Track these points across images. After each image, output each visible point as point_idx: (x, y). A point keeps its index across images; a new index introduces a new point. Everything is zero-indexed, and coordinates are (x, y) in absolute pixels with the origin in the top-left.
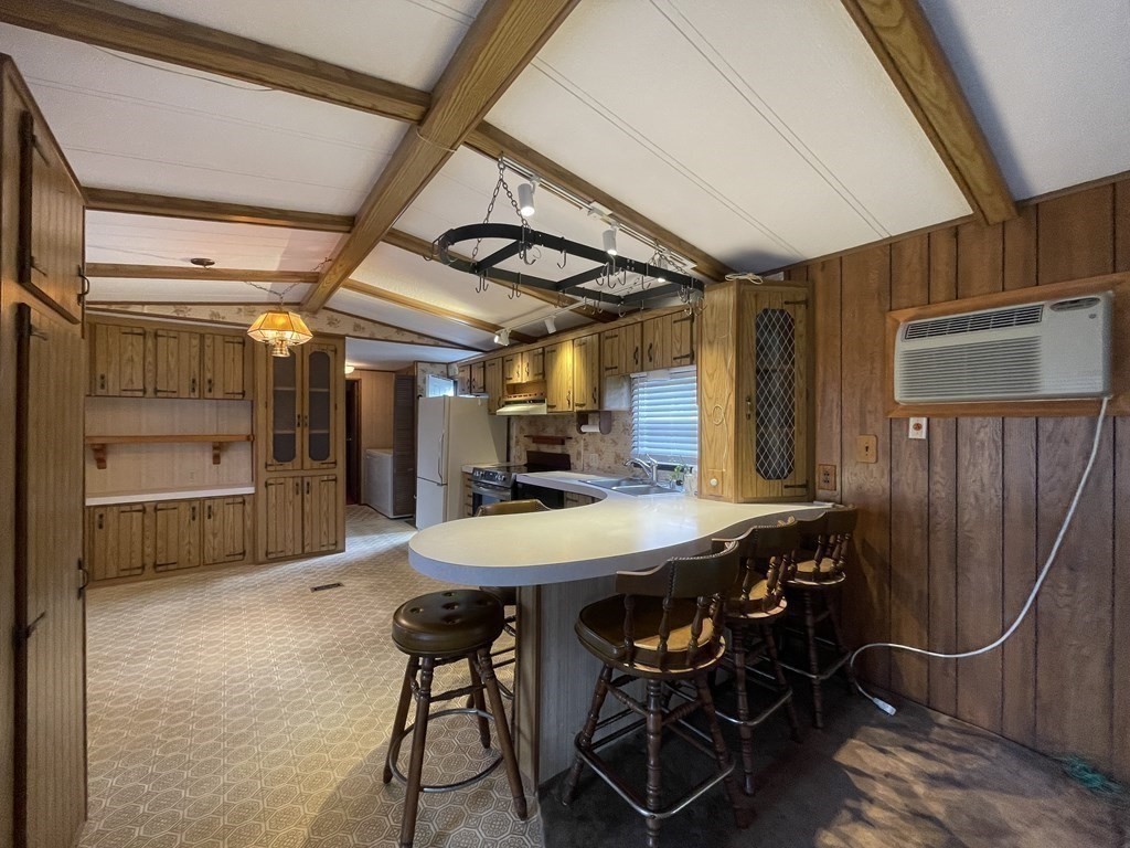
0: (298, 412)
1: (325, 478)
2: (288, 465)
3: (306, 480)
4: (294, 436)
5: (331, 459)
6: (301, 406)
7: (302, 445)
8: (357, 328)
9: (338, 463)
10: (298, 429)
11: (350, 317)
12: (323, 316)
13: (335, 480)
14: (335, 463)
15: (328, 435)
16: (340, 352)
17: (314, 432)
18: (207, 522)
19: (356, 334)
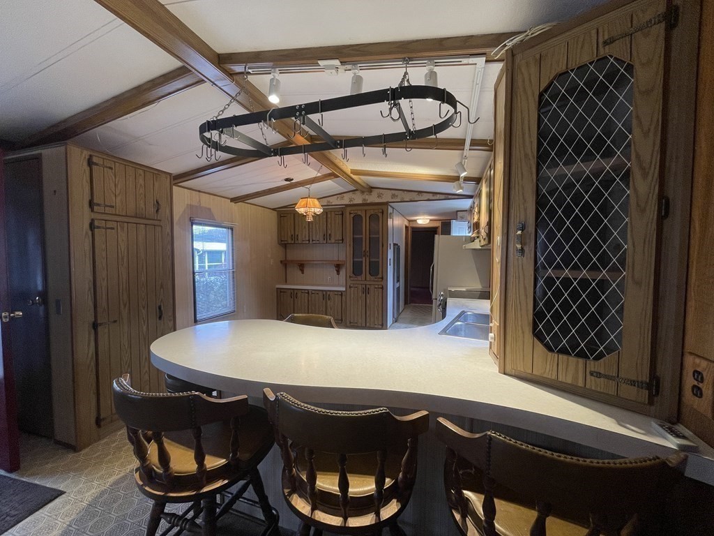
0: (364, 249)
2: (359, 278)
3: (367, 286)
4: (362, 262)
5: (380, 276)
6: (365, 246)
7: (365, 267)
8: (394, 196)
9: (383, 278)
10: (364, 259)
11: (389, 191)
12: (375, 192)
13: (382, 288)
14: (382, 278)
15: (379, 262)
16: (385, 213)
17: (371, 260)
18: (329, 302)
19: (393, 200)
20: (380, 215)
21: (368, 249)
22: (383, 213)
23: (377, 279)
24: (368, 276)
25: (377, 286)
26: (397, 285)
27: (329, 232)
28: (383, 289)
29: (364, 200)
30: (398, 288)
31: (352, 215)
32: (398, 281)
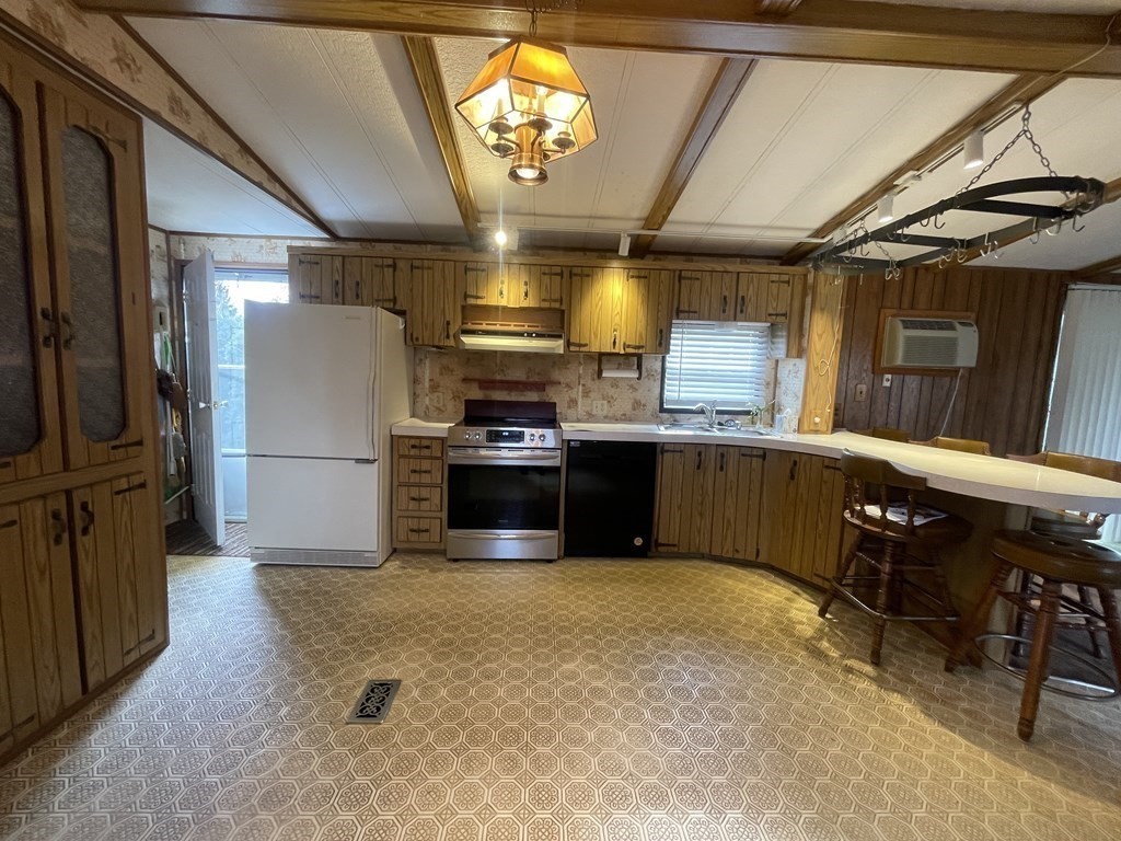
1: (123, 484)
2: (24, 465)
5: (132, 434)
9: (145, 441)
13: (145, 485)
14: (141, 444)
23: (121, 452)
24: (77, 442)
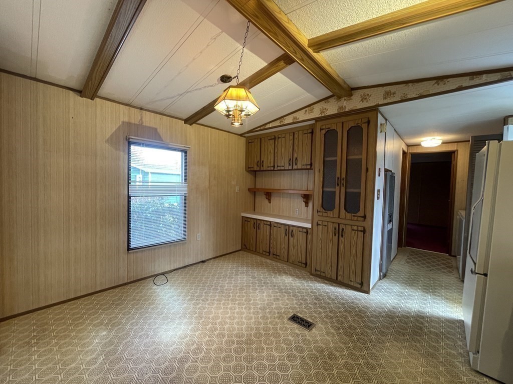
2: (330, 214)
3: (341, 226)
4: (334, 192)
5: (361, 213)
6: (340, 171)
7: (340, 199)
8: (388, 94)
9: (367, 217)
10: (338, 188)
11: (381, 88)
12: (357, 95)
13: (364, 231)
14: (365, 217)
15: (359, 193)
16: (372, 124)
17: (349, 190)
18: (291, 239)
19: (386, 101)
20: (364, 126)
21: (344, 176)
22: (369, 122)
23: (356, 218)
24: (343, 211)
25: (355, 228)
26: (389, 227)
27: (295, 156)
28: (366, 233)
29: (341, 108)
30: (390, 232)
31: (324, 132)
32: (390, 221)
